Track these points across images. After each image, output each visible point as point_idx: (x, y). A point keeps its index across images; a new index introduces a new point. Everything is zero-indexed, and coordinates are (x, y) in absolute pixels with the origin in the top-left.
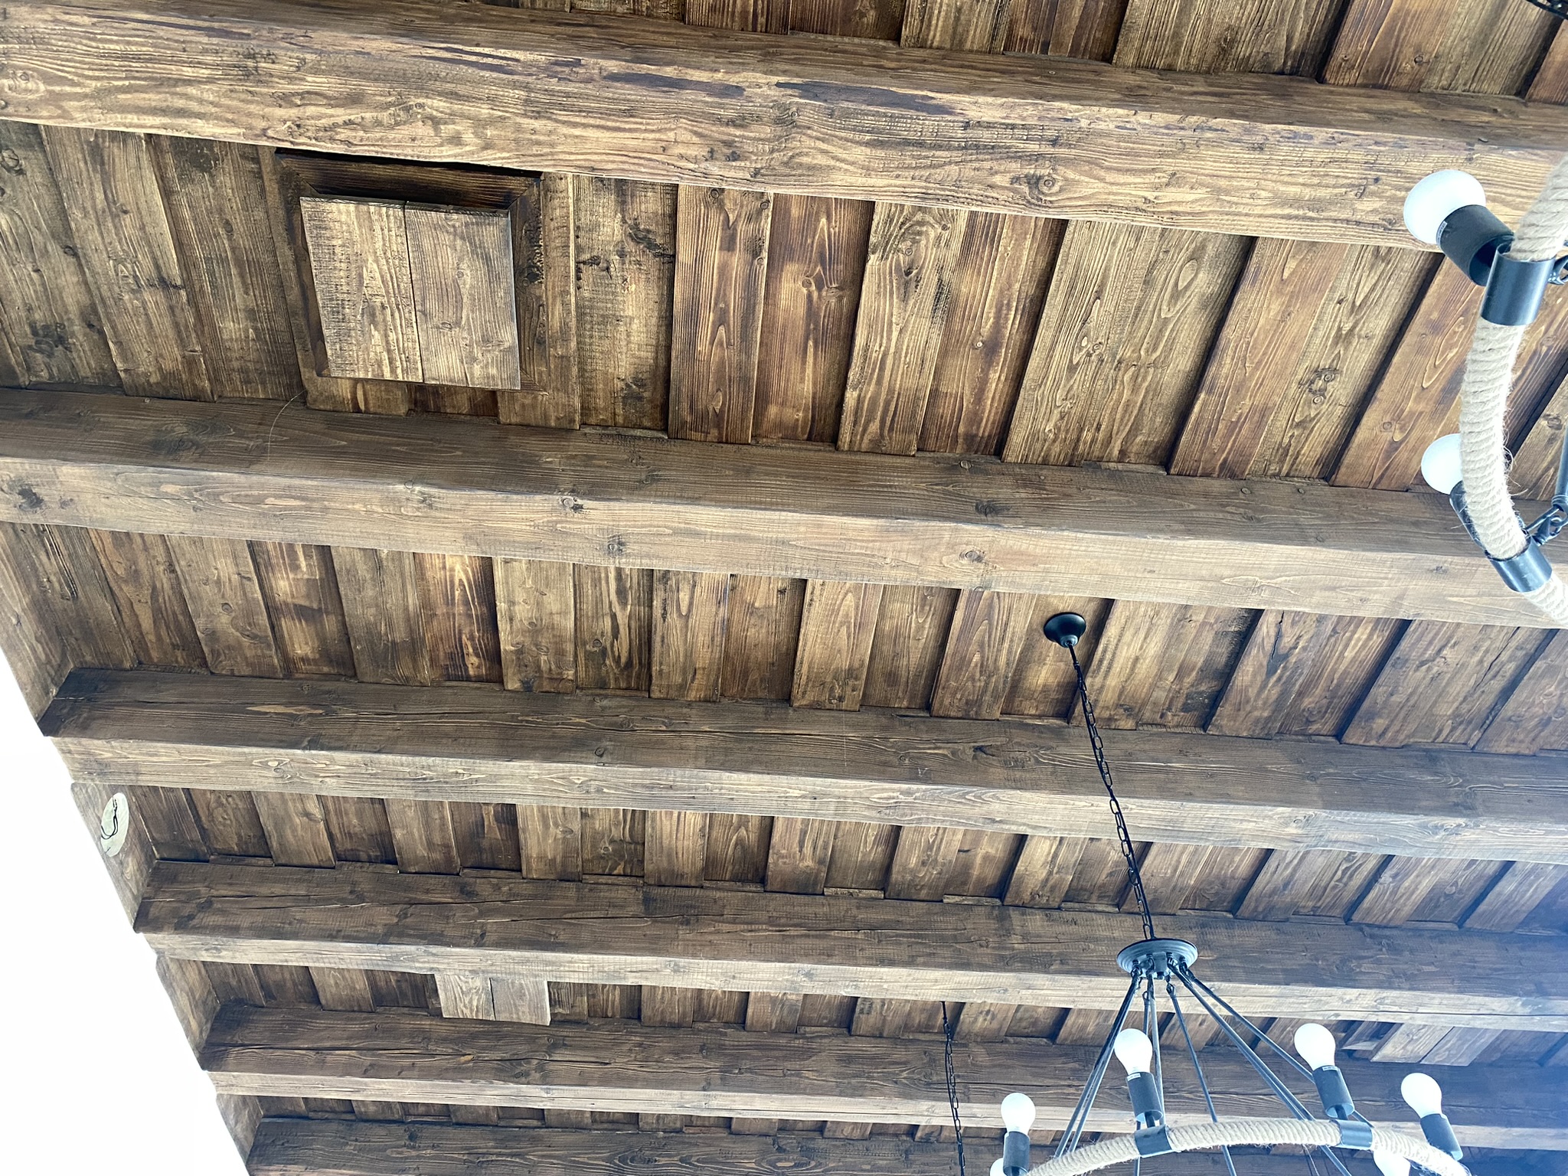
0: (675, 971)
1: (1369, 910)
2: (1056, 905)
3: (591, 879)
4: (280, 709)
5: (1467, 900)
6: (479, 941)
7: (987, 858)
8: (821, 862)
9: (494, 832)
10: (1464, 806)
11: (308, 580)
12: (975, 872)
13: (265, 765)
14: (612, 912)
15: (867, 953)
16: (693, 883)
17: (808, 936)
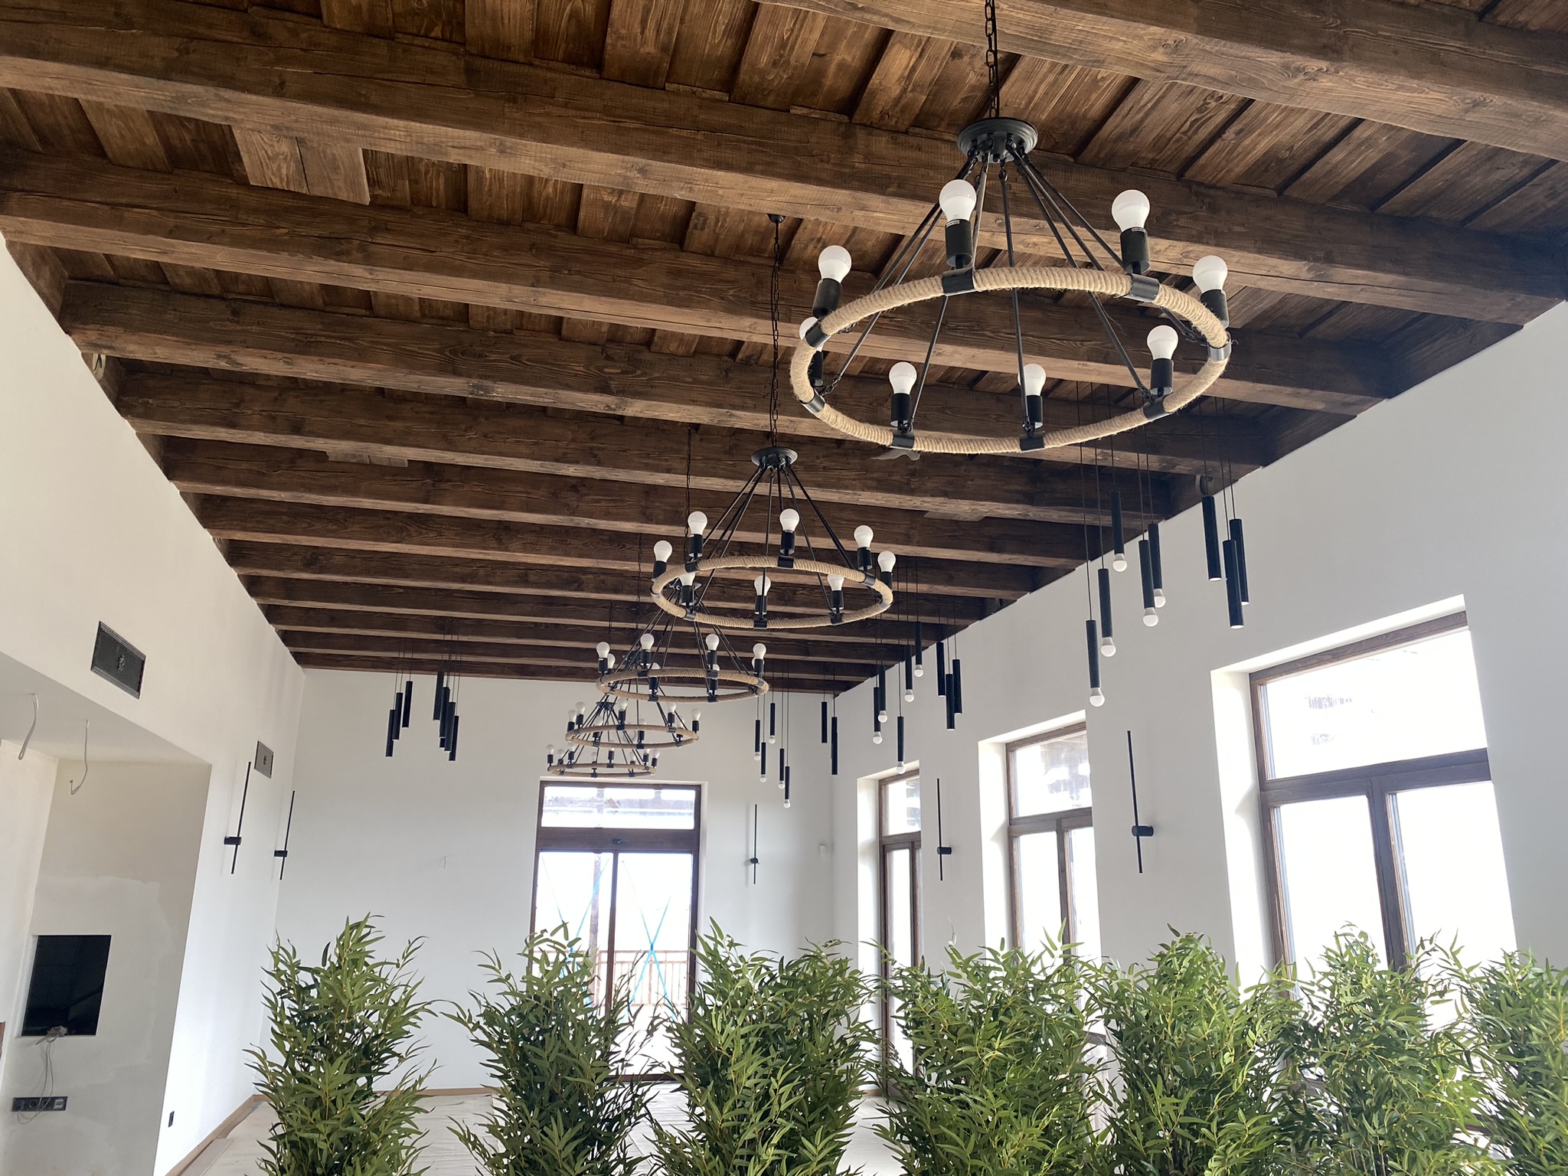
0: (502, 152)
1: (1203, 167)
2: (903, 128)
3: (406, 39)
5: (1295, 166)
6: (279, 90)
7: (842, 66)
8: (664, 49)
10: (1331, 49)
12: (828, 82)
14: (430, 79)
15: (706, 155)
16: (521, 58)
17: (645, 131)
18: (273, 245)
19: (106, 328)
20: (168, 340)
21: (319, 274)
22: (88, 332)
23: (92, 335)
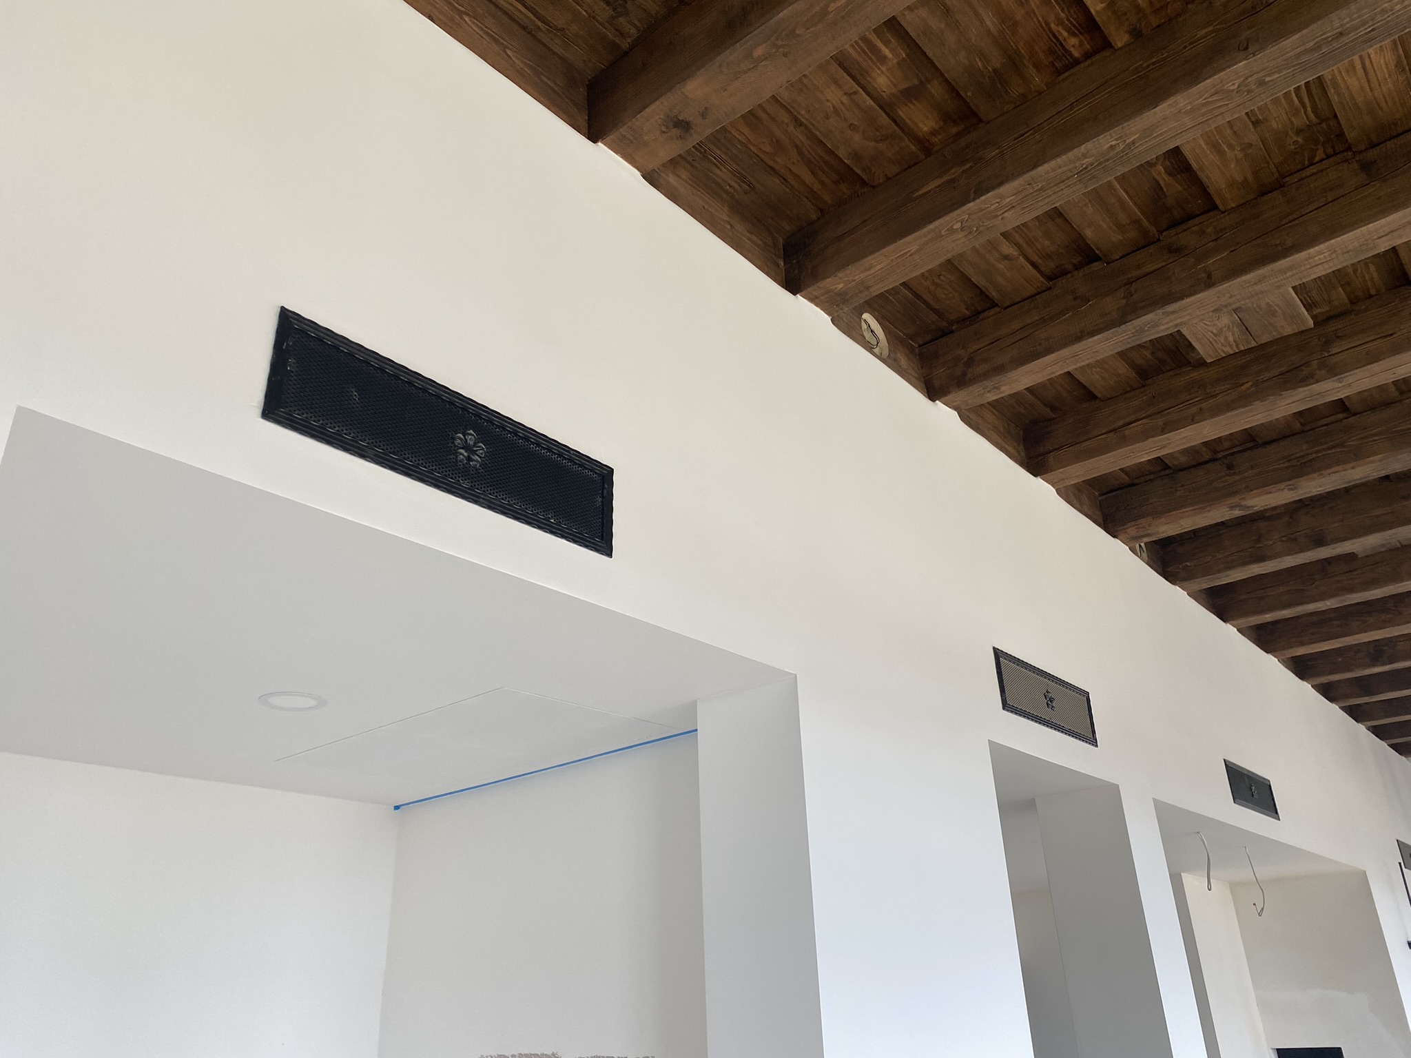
3: (1294, 179)
4: (938, 182)
6: (1209, 282)
9: (1173, 187)
11: (898, 63)
13: (952, 231)
14: (1331, 196)
18: (1245, 400)
19: (1139, 522)
20: (1187, 511)
21: (1293, 404)
22: (1127, 530)
23: (1132, 531)
